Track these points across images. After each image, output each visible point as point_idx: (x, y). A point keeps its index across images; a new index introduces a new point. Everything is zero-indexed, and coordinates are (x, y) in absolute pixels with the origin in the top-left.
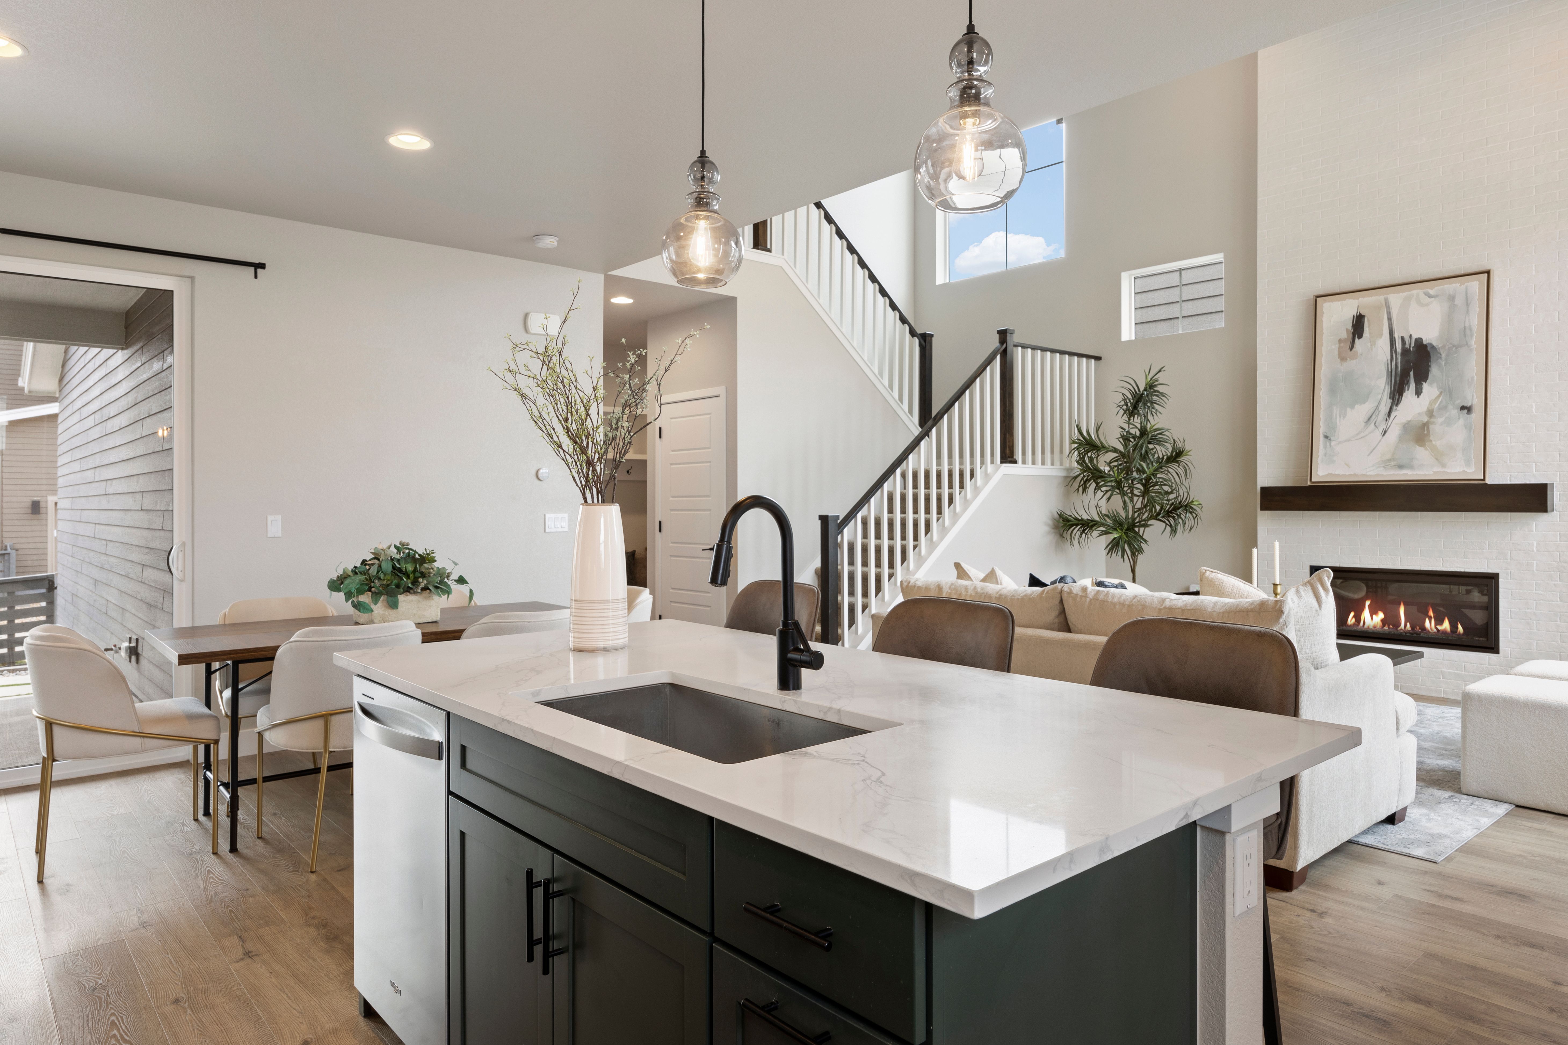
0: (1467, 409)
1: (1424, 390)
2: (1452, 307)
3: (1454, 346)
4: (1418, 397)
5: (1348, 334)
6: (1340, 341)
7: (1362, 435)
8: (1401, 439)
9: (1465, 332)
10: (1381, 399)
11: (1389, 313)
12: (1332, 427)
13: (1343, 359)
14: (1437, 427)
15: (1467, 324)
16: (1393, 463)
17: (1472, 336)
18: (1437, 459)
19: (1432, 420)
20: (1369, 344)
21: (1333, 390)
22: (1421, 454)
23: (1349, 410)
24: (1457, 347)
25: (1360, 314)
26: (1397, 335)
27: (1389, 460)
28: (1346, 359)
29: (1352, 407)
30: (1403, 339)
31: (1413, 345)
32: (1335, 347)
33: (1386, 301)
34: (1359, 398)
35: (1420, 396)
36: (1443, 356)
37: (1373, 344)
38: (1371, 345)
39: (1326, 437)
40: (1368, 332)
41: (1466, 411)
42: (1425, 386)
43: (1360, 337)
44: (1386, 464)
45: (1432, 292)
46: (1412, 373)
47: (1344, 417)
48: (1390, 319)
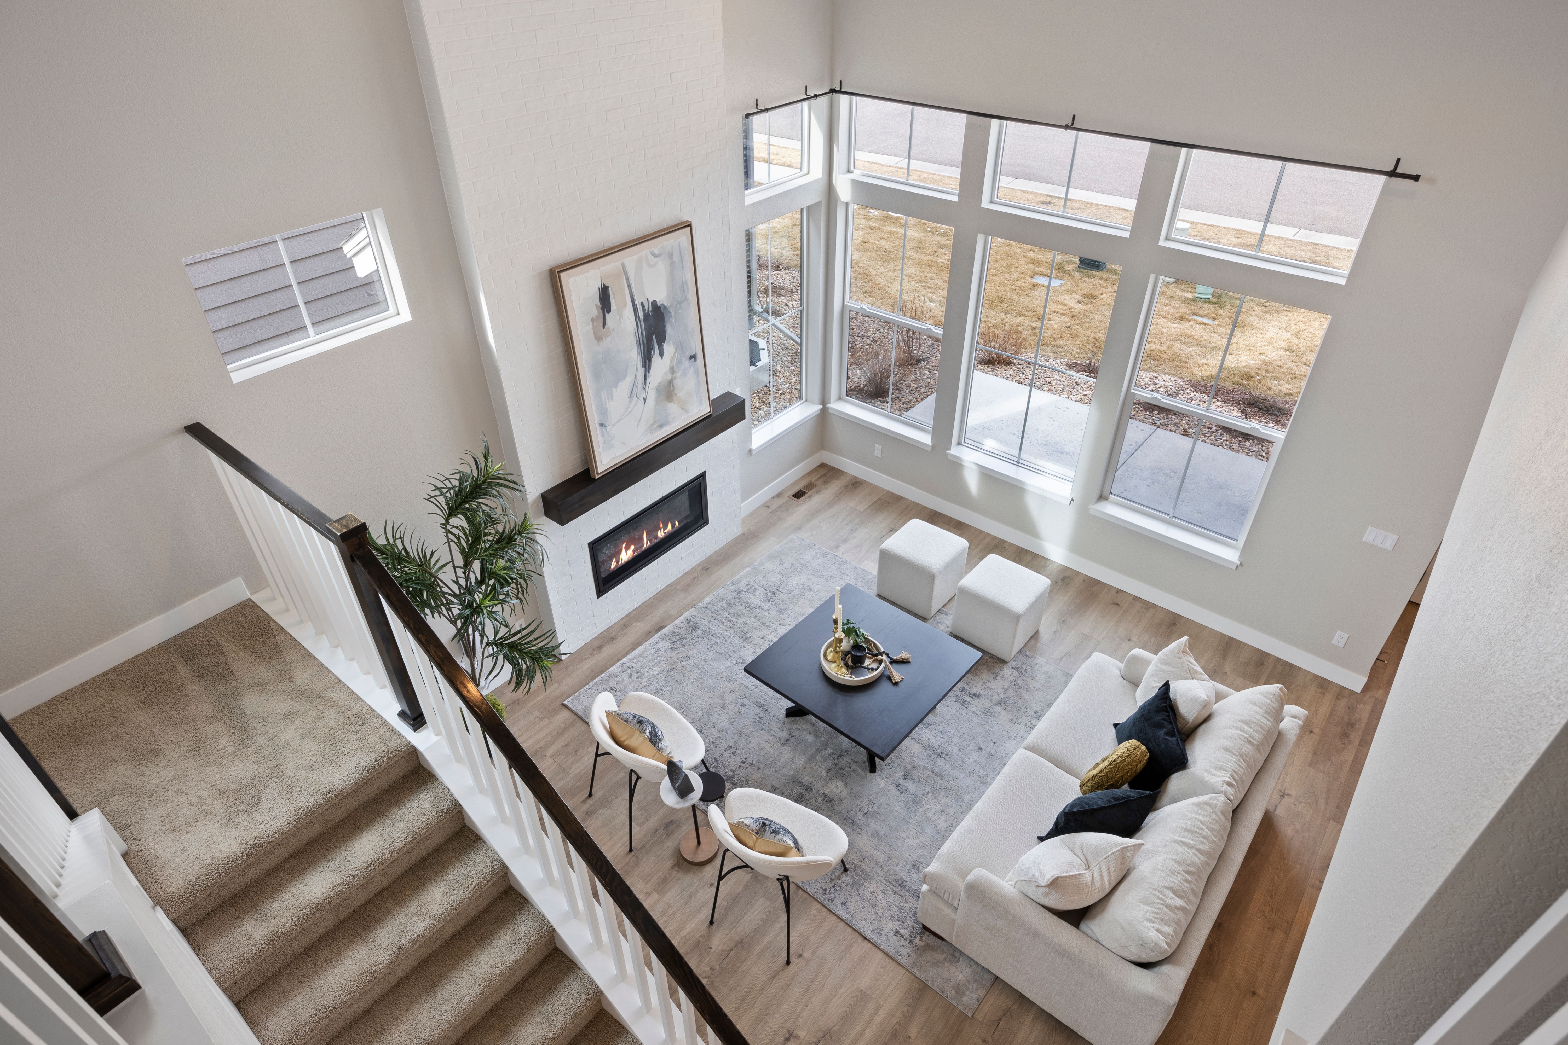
0: (693, 357)
1: (665, 351)
2: (672, 264)
3: (678, 303)
4: (662, 358)
5: (598, 311)
6: (593, 320)
7: (629, 410)
8: (657, 402)
9: (684, 287)
10: (637, 371)
11: (628, 280)
12: (604, 412)
13: (599, 339)
14: (678, 382)
15: (684, 280)
16: (655, 426)
17: (688, 290)
18: (682, 408)
19: (674, 375)
20: (618, 317)
21: (597, 375)
22: (673, 408)
23: (614, 390)
24: (680, 303)
25: (604, 285)
26: (637, 302)
27: (652, 424)
28: (602, 339)
29: (616, 386)
30: (642, 304)
31: (650, 309)
32: (589, 328)
33: (623, 265)
34: (620, 377)
35: (663, 357)
36: (673, 314)
37: (621, 316)
38: (620, 318)
39: (602, 425)
40: (614, 304)
41: (693, 359)
42: (665, 346)
43: (609, 312)
44: (651, 429)
45: (656, 251)
46: (654, 337)
47: (612, 399)
48: (629, 286)
